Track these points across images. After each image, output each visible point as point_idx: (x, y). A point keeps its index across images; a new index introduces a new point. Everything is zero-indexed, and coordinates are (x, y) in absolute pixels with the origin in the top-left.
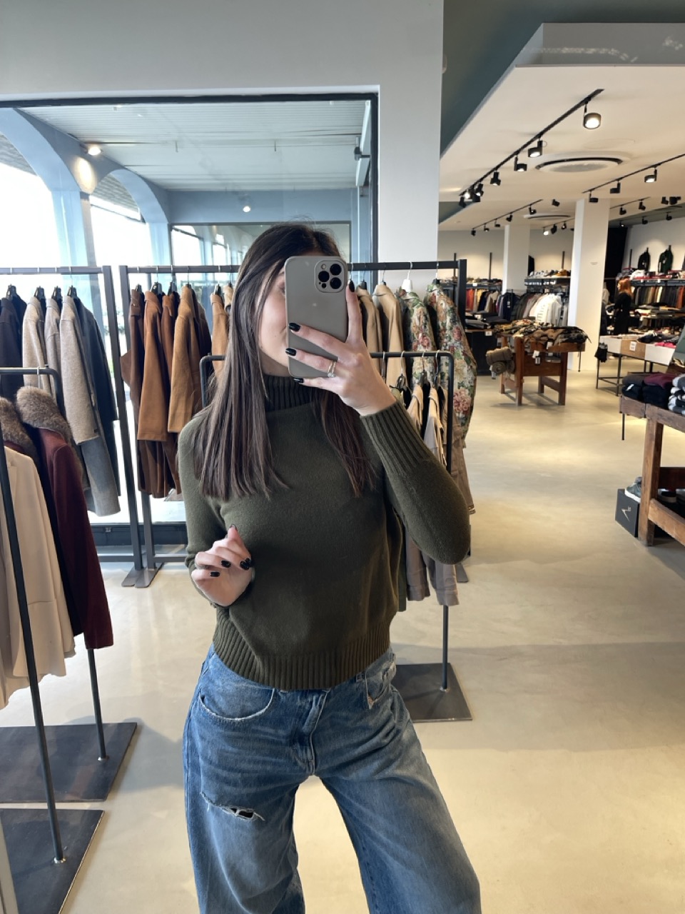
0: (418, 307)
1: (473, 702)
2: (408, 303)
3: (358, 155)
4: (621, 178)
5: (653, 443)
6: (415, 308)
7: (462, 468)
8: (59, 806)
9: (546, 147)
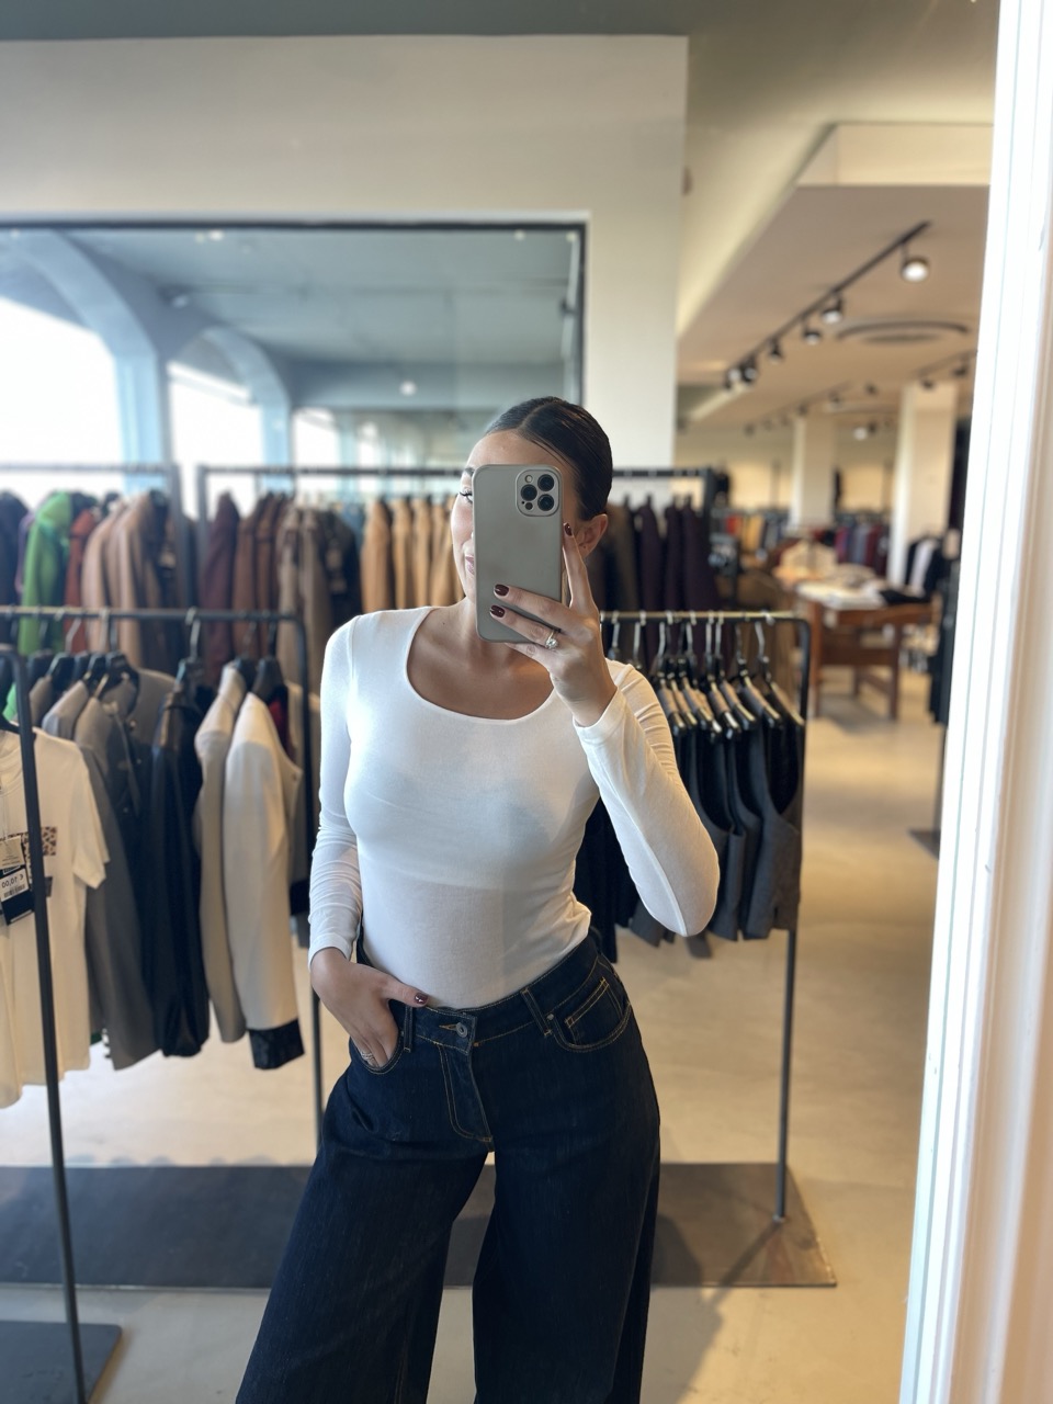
9: (848, 307)
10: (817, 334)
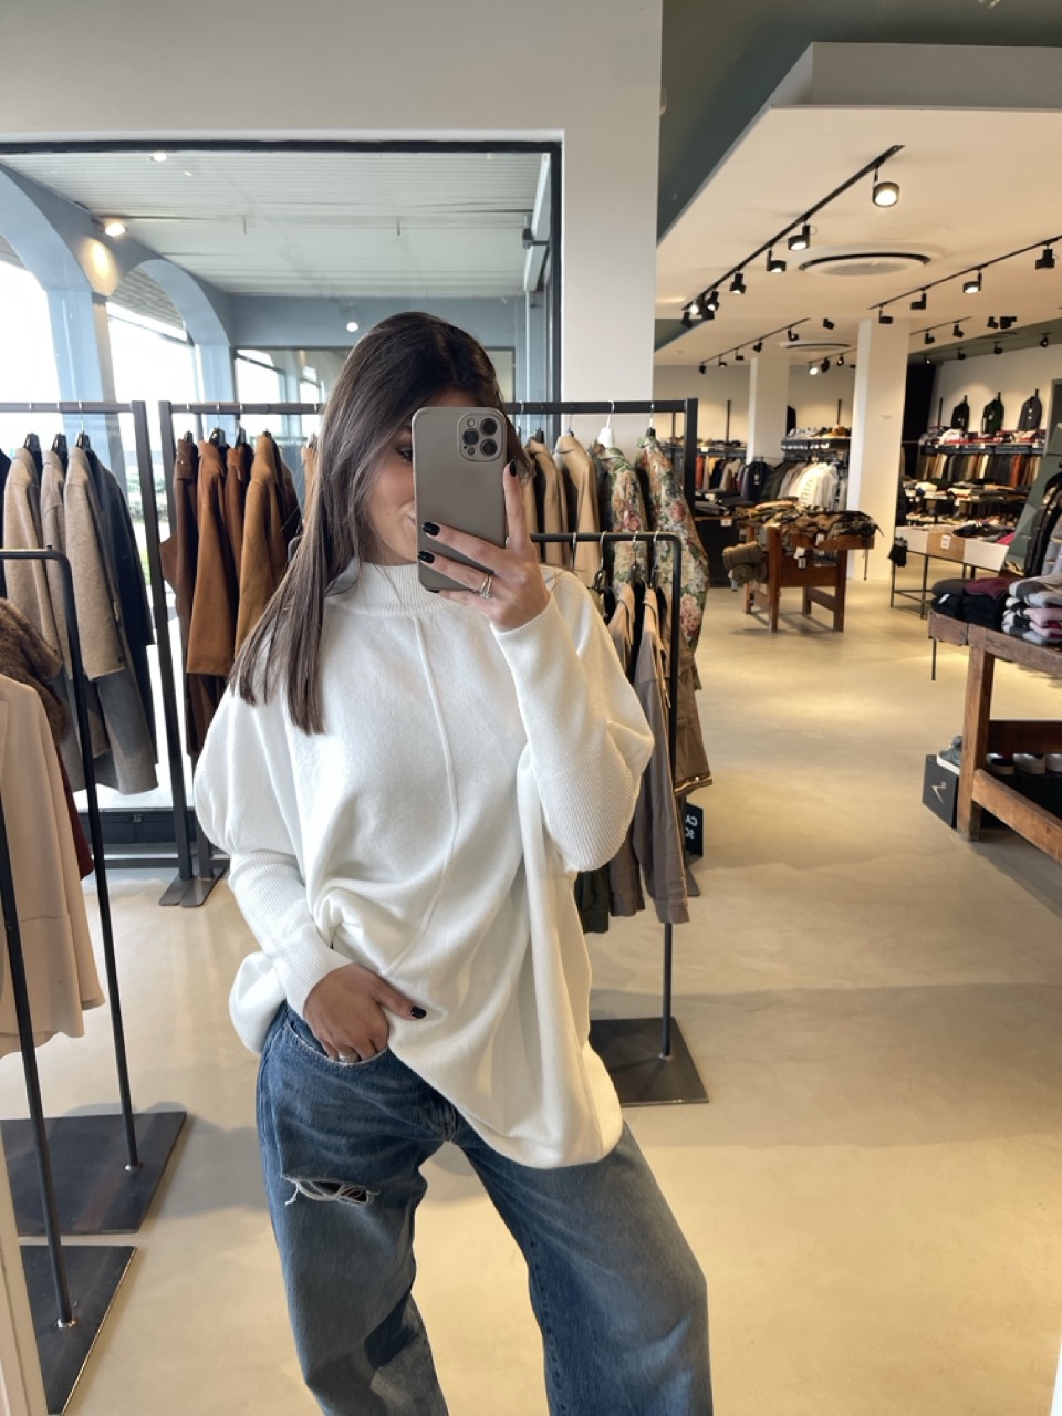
0: (623, 471)
1: (709, 1075)
2: (608, 465)
3: (528, 241)
4: (929, 287)
5: (980, 683)
6: (618, 473)
7: (692, 715)
8: (66, 1241)
9: (815, 235)
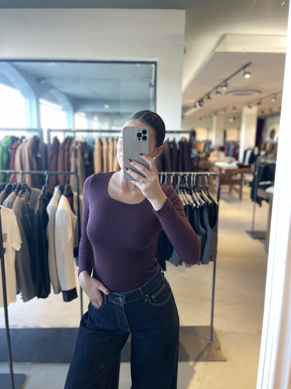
4: (261, 99)
9: (229, 85)
10: (220, 93)
